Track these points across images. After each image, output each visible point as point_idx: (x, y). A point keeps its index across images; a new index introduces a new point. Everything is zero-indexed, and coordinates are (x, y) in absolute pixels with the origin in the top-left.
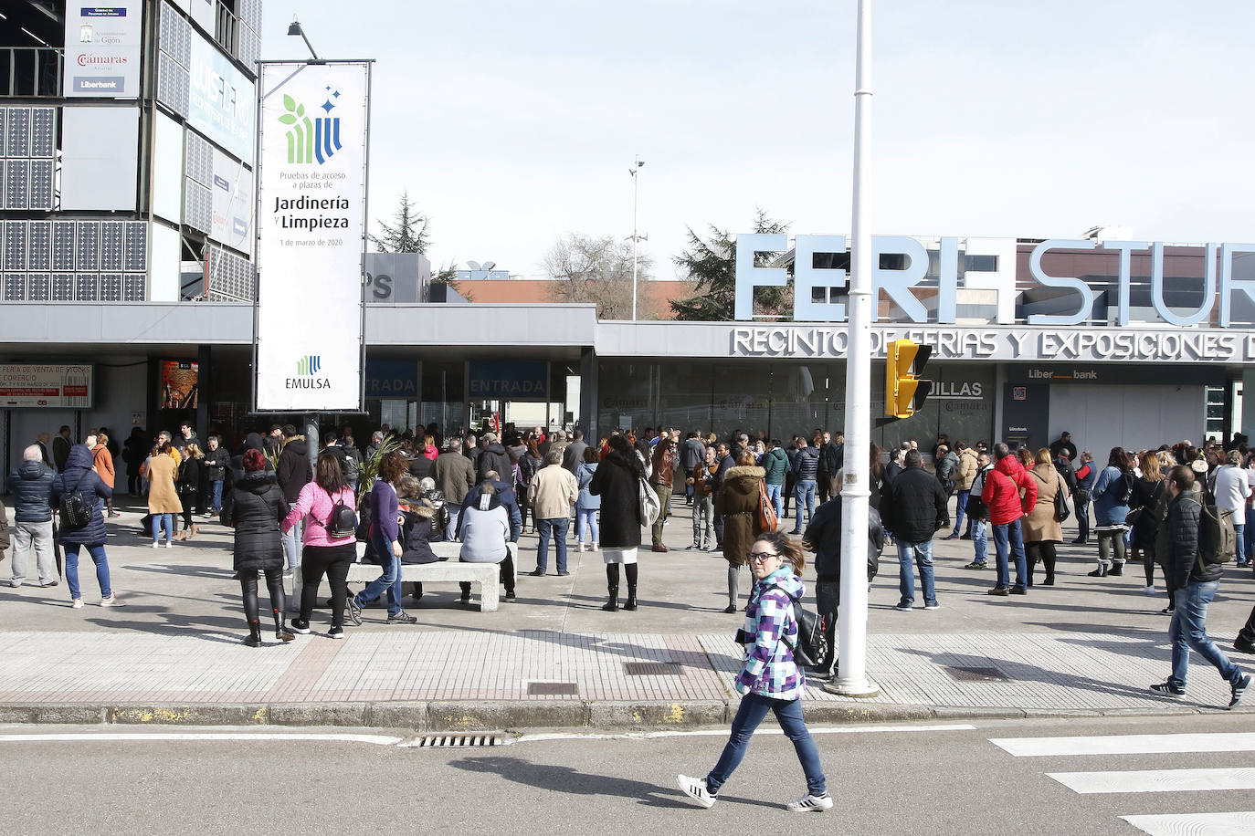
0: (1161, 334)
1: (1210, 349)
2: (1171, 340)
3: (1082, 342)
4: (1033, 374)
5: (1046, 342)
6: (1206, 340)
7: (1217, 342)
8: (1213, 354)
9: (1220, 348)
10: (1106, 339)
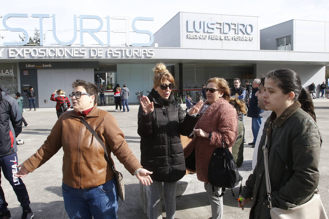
0: (56, 49)
1: (76, 54)
2: (61, 50)
3: (25, 52)
4: (27, 66)
5: (10, 52)
6: (74, 50)
7: (79, 51)
8: (78, 56)
9: (80, 53)
10: (35, 51)
